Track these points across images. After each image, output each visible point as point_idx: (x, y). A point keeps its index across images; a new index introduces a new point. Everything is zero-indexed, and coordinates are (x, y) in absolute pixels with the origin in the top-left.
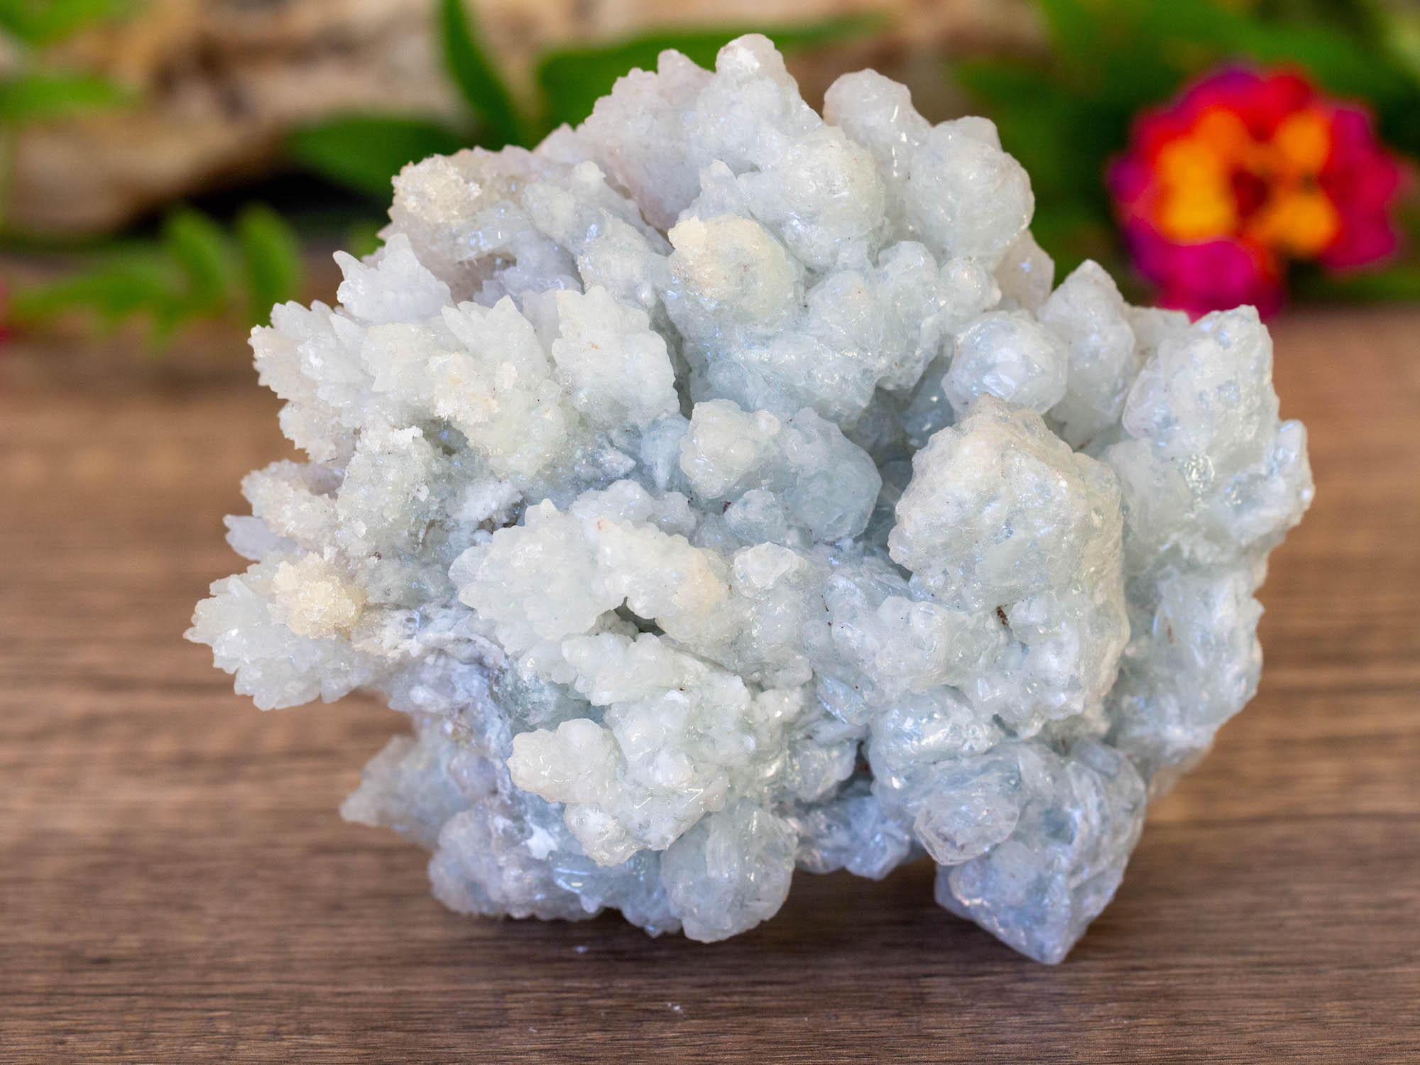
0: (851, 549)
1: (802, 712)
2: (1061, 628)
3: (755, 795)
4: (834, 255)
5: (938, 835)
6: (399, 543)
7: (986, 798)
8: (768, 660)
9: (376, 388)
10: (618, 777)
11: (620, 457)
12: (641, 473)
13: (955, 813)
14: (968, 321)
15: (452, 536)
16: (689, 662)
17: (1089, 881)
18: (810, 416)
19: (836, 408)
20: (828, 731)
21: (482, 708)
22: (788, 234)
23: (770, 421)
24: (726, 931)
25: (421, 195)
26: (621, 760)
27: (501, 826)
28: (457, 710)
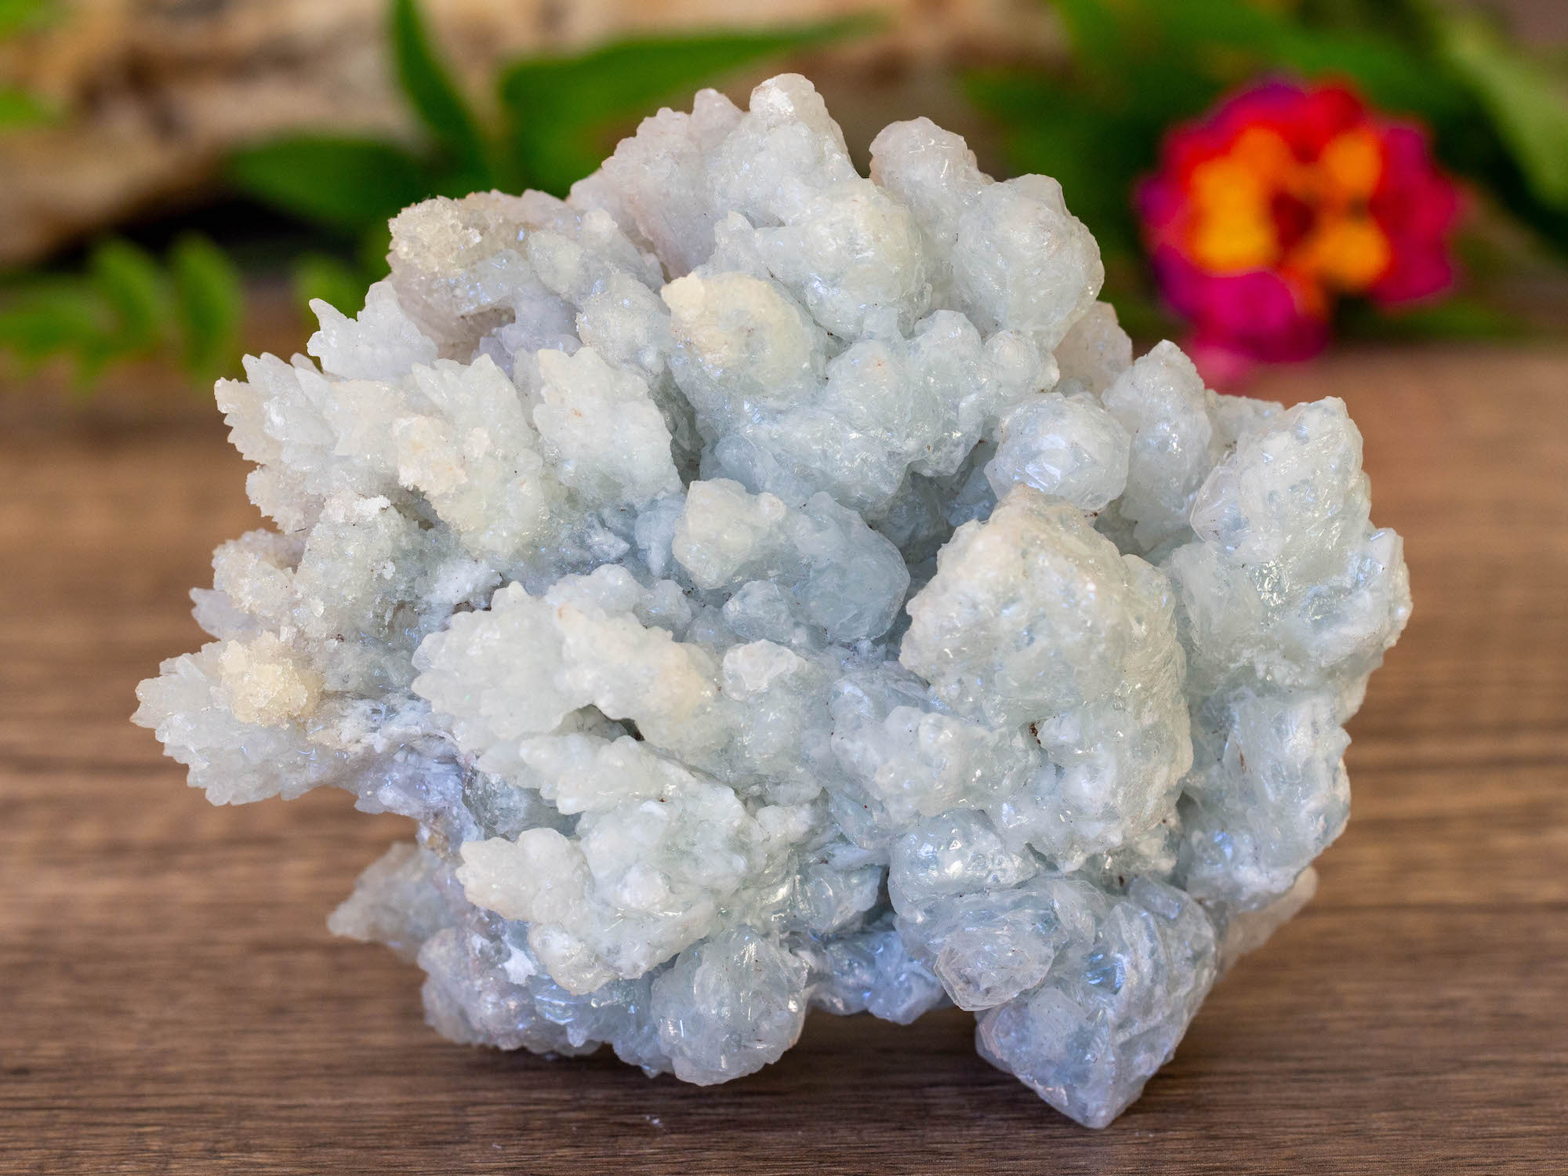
0: (869, 652)
1: (812, 832)
2: (1096, 750)
3: (759, 924)
4: (859, 322)
5: (961, 976)
6: (363, 625)
7: (1012, 938)
8: (764, 772)
9: (339, 451)
10: (586, 894)
11: (611, 538)
12: (634, 558)
13: (978, 953)
14: (1016, 402)
15: (422, 619)
16: (675, 772)
17: (1141, 1035)
18: (826, 502)
19: (857, 493)
20: (844, 855)
21: (458, 813)
22: (811, 299)
23: (772, 504)
24: (722, 1074)
25: (413, 239)
26: (589, 876)
27: (478, 946)
28: (431, 815)
